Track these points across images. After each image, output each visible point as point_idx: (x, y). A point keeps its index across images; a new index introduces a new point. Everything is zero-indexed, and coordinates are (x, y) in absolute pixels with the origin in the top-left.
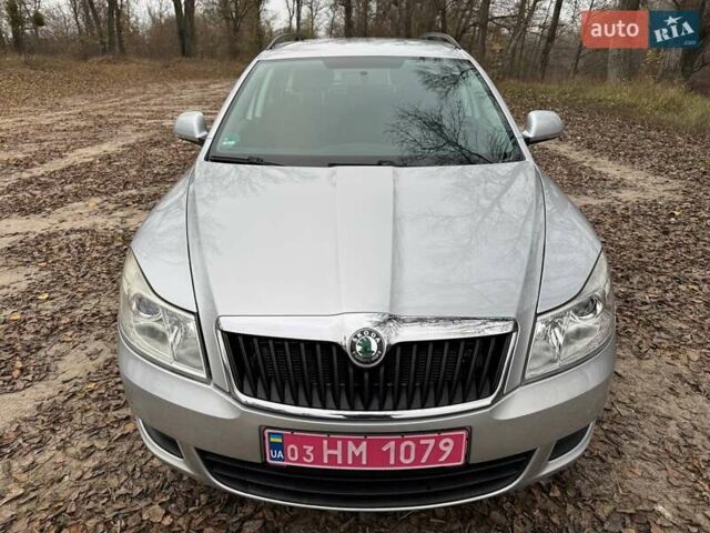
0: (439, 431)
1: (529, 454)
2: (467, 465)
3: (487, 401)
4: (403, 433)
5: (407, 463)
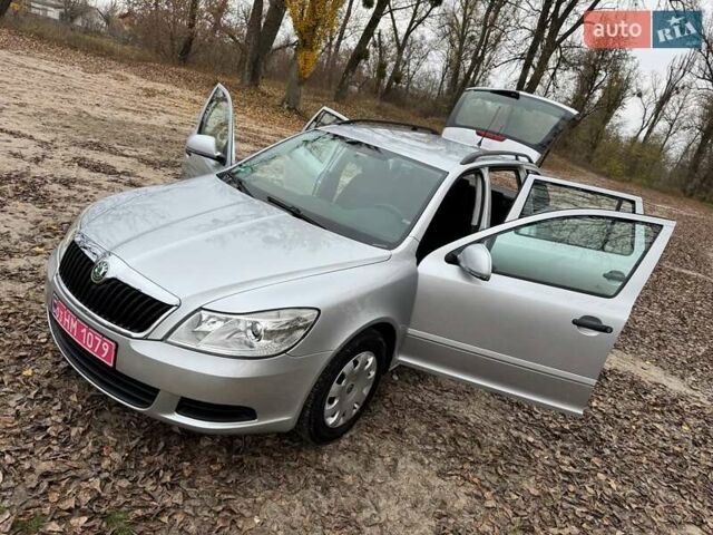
0: (104, 336)
1: (156, 391)
2: (113, 369)
3: (134, 335)
4: (90, 326)
5: (88, 347)
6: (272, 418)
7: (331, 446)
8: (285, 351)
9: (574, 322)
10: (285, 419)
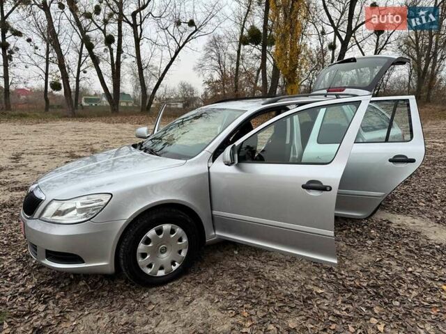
6: (92, 263)
7: (154, 289)
8: (89, 220)
9: (304, 187)
10: (104, 264)
